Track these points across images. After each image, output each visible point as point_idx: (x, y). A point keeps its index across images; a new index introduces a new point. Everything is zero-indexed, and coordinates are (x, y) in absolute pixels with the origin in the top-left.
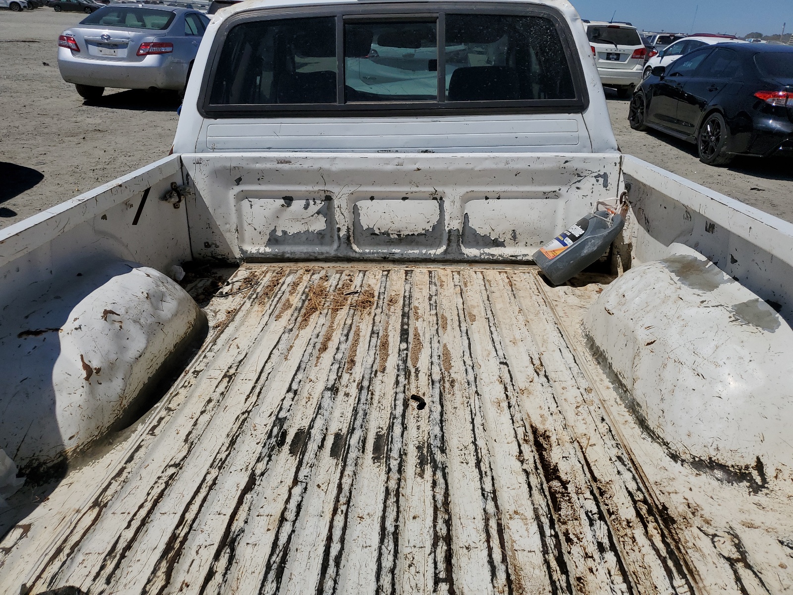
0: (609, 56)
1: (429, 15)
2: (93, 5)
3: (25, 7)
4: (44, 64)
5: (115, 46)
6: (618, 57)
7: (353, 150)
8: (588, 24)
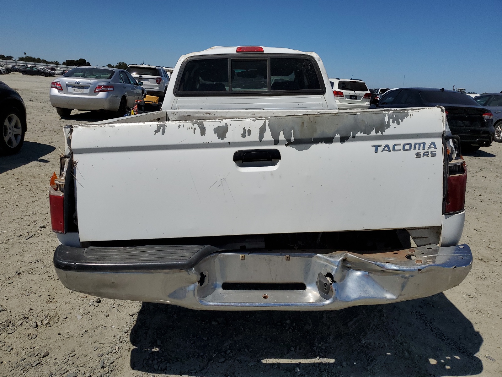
0: (351, 97)
1: (264, 58)
2: (46, 71)
3: (4, 72)
4: (30, 100)
5: (83, 87)
6: (356, 97)
7: (234, 109)
8: (339, 80)
